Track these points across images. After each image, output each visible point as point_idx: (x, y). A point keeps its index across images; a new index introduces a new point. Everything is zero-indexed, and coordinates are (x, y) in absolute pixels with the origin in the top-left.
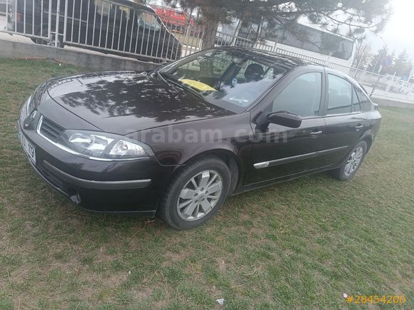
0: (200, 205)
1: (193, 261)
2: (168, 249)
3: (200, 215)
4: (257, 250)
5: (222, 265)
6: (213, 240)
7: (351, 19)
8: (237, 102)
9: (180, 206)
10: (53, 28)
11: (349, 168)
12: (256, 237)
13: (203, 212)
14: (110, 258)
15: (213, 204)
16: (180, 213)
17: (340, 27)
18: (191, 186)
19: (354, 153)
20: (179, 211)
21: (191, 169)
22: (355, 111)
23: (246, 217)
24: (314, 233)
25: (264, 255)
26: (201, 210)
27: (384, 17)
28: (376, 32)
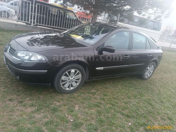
0: (71, 84)
1: (65, 105)
2: (55, 100)
3: (72, 88)
4: (94, 103)
5: (77, 108)
6: (76, 98)
7: (155, 12)
8: (89, 42)
9: (62, 84)
10: (31, 19)
11: (147, 74)
12: (96, 98)
13: (73, 87)
14: (30, 102)
15: (78, 84)
16: (62, 87)
17: (150, 16)
18: (66, 75)
19: (149, 67)
20: (61, 85)
21: (65, 68)
22: (148, 49)
23: (94, 91)
24: (123, 99)
25: (97, 105)
26: (72, 86)
27: (170, 11)
28: (166, 17)
